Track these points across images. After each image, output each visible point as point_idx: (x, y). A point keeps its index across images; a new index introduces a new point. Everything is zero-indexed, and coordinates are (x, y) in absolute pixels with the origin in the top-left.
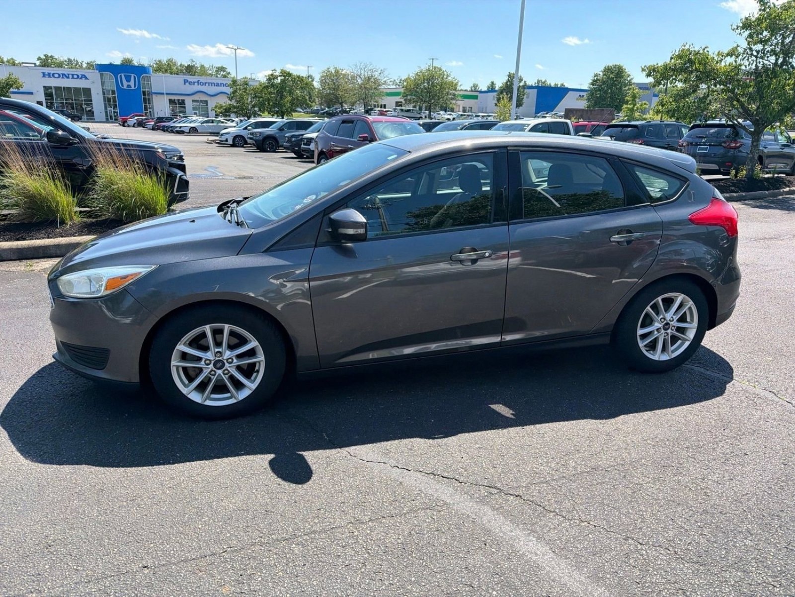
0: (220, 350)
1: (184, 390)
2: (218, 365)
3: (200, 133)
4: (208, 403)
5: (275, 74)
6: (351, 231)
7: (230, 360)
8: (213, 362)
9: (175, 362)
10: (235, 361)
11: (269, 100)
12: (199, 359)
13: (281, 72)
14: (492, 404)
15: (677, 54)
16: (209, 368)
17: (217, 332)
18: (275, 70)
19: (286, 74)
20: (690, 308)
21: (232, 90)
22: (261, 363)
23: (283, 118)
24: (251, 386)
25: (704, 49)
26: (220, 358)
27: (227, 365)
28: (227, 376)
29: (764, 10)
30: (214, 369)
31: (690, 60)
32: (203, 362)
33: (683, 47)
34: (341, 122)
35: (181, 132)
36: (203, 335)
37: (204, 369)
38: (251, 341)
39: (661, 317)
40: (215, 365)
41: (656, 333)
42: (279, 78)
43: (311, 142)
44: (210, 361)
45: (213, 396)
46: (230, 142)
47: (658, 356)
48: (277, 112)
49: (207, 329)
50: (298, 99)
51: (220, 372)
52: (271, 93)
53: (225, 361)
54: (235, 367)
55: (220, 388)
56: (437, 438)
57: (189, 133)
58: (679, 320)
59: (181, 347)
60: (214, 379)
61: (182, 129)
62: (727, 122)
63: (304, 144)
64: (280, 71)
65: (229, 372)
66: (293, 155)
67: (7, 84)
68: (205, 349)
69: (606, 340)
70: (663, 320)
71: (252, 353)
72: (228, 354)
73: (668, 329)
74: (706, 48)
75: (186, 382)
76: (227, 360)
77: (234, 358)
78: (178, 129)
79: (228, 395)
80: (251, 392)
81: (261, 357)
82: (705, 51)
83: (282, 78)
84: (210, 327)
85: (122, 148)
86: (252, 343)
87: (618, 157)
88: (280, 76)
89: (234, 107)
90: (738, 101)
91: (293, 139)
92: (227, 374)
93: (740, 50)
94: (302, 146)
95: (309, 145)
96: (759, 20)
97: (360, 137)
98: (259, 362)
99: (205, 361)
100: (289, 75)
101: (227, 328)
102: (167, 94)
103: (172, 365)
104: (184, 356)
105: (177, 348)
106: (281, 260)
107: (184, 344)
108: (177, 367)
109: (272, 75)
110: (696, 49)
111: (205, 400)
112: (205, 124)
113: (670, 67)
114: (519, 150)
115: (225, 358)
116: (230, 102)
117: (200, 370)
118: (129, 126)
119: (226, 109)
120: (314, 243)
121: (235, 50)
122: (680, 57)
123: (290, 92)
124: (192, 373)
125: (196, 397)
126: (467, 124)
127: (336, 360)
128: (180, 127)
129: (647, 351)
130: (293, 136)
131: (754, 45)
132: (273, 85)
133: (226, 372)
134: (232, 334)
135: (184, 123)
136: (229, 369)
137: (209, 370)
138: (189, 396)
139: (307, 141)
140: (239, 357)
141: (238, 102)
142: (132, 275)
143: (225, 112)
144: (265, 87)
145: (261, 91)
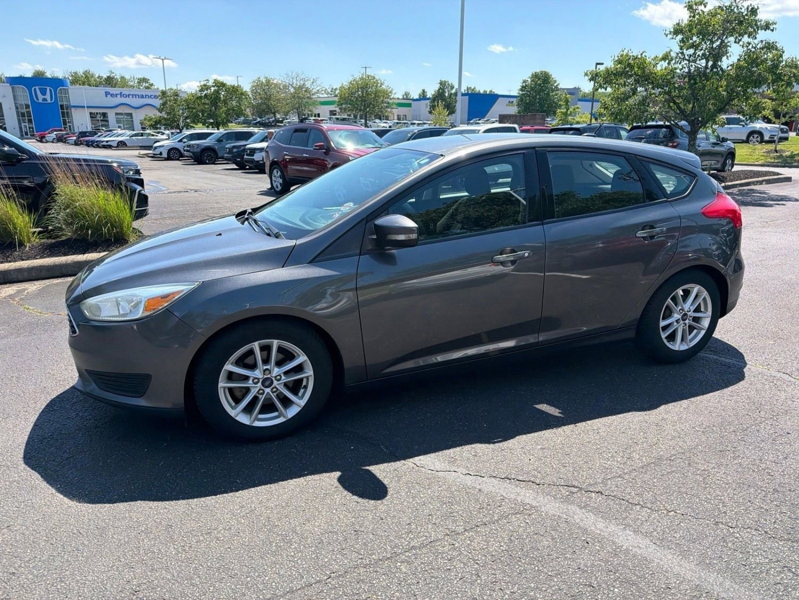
0: (268, 367)
1: (232, 413)
2: (267, 383)
3: (129, 147)
4: (257, 424)
5: (208, 84)
6: (402, 237)
7: (279, 377)
8: (261, 380)
9: (222, 384)
10: (283, 377)
11: (203, 112)
12: (246, 378)
13: (214, 83)
14: (536, 404)
15: (617, 59)
16: (257, 387)
17: (266, 349)
18: (207, 80)
19: (220, 85)
20: (704, 299)
21: (161, 102)
22: (310, 378)
23: (218, 129)
24: (300, 402)
25: (642, 54)
26: (269, 376)
27: (275, 383)
28: (275, 394)
29: (694, 17)
30: (263, 388)
31: (629, 64)
32: (251, 382)
33: (622, 53)
34: (293, 131)
35: (109, 147)
36: (251, 352)
37: (251, 388)
38: (299, 356)
39: (680, 308)
40: (263, 384)
41: (675, 324)
42: (213, 89)
43: (255, 153)
44: (259, 379)
45: (261, 416)
46: (165, 155)
47: (678, 346)
48: (211, 124)
49: (256, 346)
50: (234, 110)
51: (268, 390)
52: (204, 104)
53: (274, 379)
54: (283, 384)
55: (269, 407)
56: (498, 442)
57: (117, 147)
58: (695, 311)
59: (229, 367)
60: (262, 398)
61: (109, 143)
62: (665, 123)
63: (247, 155)
64: (213, 81)
65: (277, 389)
66: (235, 167)
68: (253, 367)
69: (631, 334)
70: (681, 311)
71: (299, 368)
72: (276, 371)
73: (685, 320)
74: (643, 52)
75: (233, 404)
76: (276, 377)
77: (282, 375)
78: (104, 143)
79: (276, 414)
80: (299, 409)
81: (309, 372)
82: (643, 56)
83: (216, 88)
84: (259, 344)
85: (83, 163)
86: (301, 358)
87: (636, 155)
88: (213, 86)
89: (165, 119)
90: (675, 103)
91: (235, 150)
92: (275, 392)
93: (673, 54)
94: (245, 157)
95: (253, 155)
96: (690, 26)
97: (316, 146)
98: (307, 378)
99: (253, 380)
100: (223, 85)
101: (275, 343)
102: (88, 107)
103: (219, 386)
104: (231, 376)
105: (224, 368)
106: (327, 271)
107: (232, 364)
108: (224, 388)
109: (205, 85)
110: (635, 54)
111: (254, 421)
112: (134, 138)
113: (612, 72)
114: (545, 150)
115: (274, 375)
116: (160, 115)
117: (248, 390)
118: (47, 142)
119: (156, 122)
120: (359, 251)
121: (163, 60)
122: (620, 62)
123: (225, 102)
124: (238, 394)
125: (244, 419)
126: (416, 131)
127: (383, 370)
128: (107, 142)
129: (668, 342)
130: (234, 147)
131: (687, 50)
132: (206, 96)
133: (275, 390)
134: (280, 350)
135: (110, 137)
136: (277, 386)
137: (258, 389)
138: (237, 418)
139: (250, 152)
140: (286, 373)
141: (168, 114)
142: (173, 294)
143: (155, 125)
144: (198, 98)
145: (194, 102)
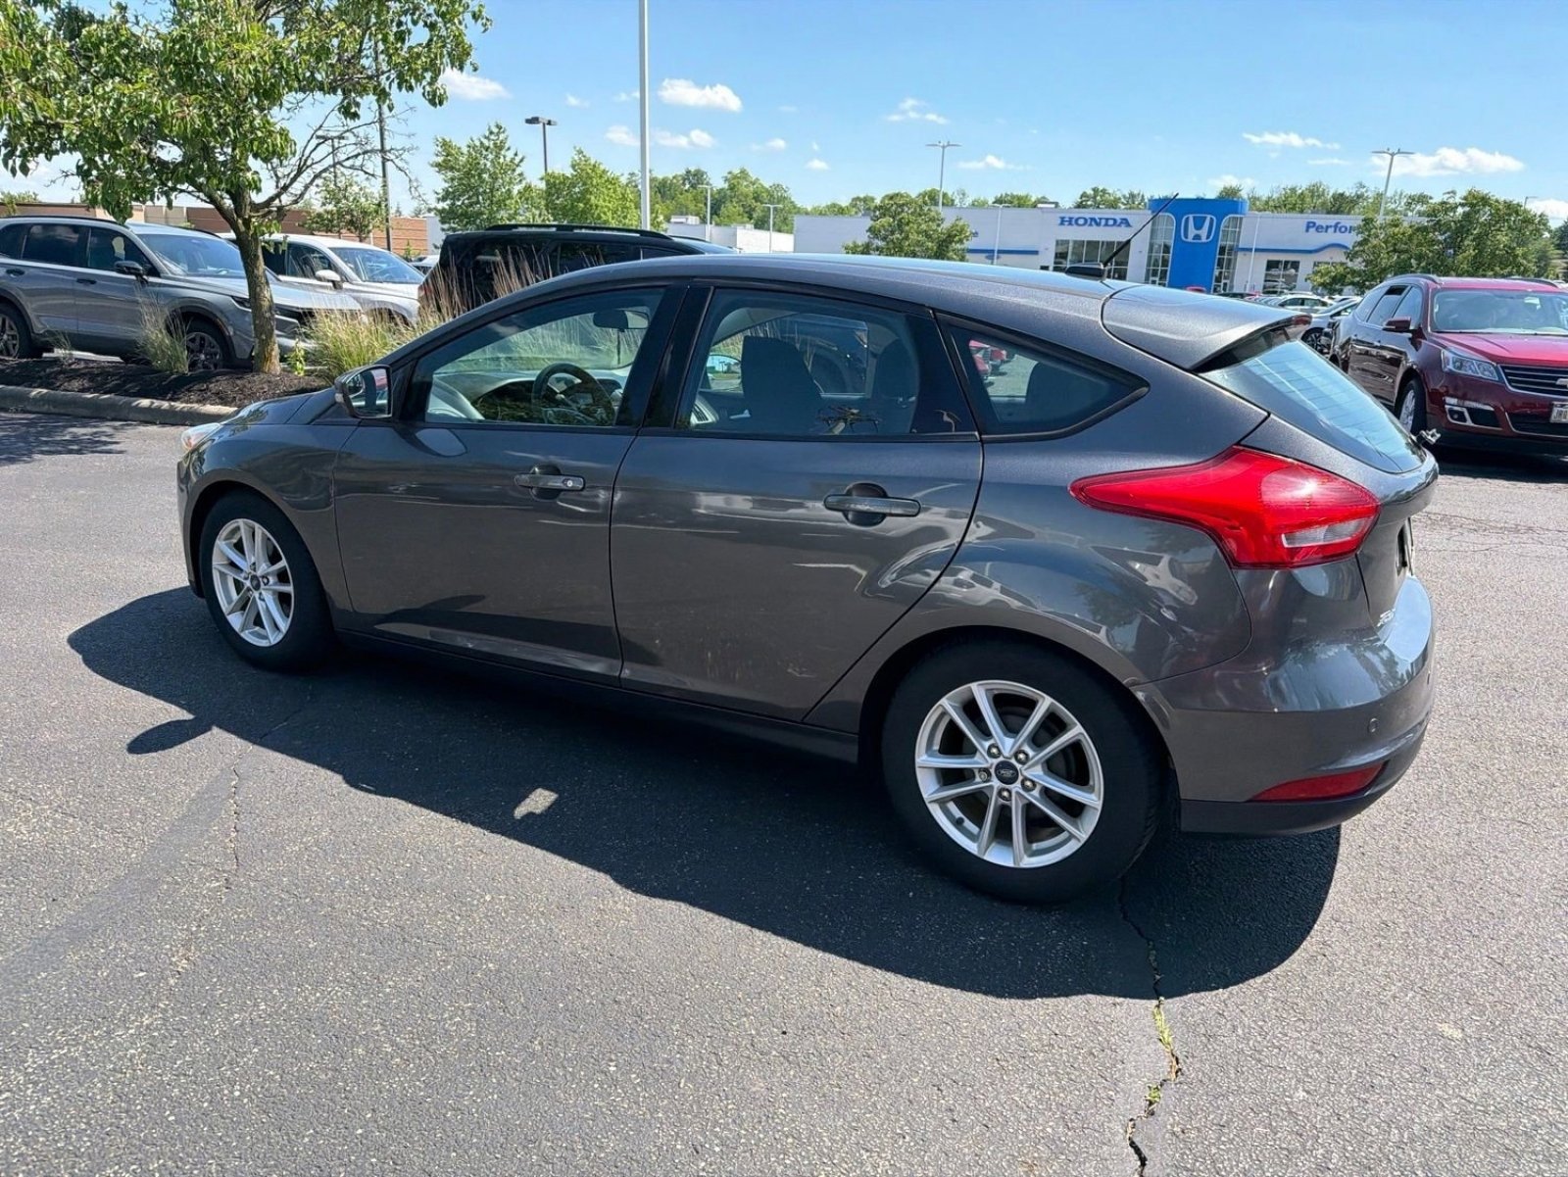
5: (1451, 201)
9: (216, 563)
13: (1465, 198)
18: (1454, 192)
19: (1478, 201)
20: (1078, 744)
21: (1360, 238)
22: (292, 594)
24: (283, 626)
39: (991, 741)
41: (978, 777)
42: (1460, 210)
47: (984, 847)
52: (1433, 242)
59: (221, 544)
64: (1465, 195)
67: (949, 236)
69: (850, 752)
70: (994, 751)
73: (1012, 781)
83: (1467, 209)
86: (283, 561)
88: (1462, 205)
89: (1353, 272)
100: (1485, 200)
101: (258, 529)
102: (1257, 250)
105: (217, 544)
107: (223, 541)
109: (1443, 203)
111: (243, 630)
116: (1349, 263)
119: (1334, 277)
121: (1393, 155)
132: (1438, 226)
141: (1368, 263)
143: (1331, 284)
144: (1418, 229)
145: (1410, 238)
